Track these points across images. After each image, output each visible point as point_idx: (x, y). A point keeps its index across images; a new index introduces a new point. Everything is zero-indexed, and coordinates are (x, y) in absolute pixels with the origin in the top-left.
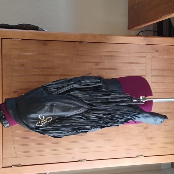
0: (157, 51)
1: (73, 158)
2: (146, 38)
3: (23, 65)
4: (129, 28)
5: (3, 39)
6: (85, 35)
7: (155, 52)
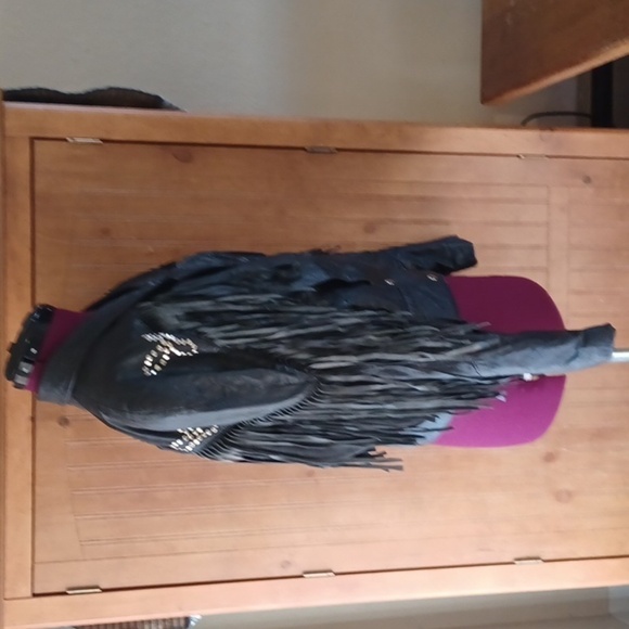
0: (587, 180)
1: (286, 564)
2: (546, 134)
3: (105, 232)
4: (486, 98)
5: (36, 142)
6: (328, 126)
7: (580, 182)
